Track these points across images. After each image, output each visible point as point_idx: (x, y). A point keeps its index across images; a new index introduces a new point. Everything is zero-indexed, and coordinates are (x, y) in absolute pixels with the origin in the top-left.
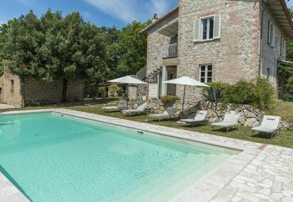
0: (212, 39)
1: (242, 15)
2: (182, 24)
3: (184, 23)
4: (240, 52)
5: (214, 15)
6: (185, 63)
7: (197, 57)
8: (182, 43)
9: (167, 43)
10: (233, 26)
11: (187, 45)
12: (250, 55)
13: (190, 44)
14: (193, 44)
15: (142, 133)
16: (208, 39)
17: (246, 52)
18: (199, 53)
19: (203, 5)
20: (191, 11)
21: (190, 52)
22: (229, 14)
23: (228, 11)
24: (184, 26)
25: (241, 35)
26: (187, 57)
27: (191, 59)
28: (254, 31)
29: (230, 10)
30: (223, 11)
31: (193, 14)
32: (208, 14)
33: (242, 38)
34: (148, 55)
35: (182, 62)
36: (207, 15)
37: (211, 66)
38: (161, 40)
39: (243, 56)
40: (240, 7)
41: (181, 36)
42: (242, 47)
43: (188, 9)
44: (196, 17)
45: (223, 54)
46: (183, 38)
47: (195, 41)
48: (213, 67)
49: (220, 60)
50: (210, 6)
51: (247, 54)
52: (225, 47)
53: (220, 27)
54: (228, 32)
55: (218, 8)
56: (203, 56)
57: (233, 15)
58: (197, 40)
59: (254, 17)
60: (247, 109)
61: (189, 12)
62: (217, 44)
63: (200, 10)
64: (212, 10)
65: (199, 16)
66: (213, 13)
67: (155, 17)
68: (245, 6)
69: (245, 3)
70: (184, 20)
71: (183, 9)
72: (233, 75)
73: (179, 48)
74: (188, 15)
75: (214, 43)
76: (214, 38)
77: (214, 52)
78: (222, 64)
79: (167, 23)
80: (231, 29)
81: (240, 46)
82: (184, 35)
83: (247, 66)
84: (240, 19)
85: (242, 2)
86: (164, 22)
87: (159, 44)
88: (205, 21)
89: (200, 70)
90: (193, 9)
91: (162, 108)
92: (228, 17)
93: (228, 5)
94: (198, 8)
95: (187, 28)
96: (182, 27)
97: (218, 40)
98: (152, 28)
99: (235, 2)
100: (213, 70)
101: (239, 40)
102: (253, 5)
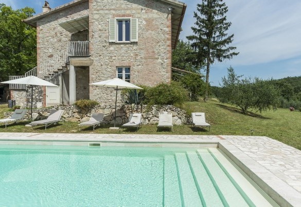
0: (129, 42)
1: (157, 23)
2: (94, 20)
3: (97, 20)
4: (157, 56)
5: (130, 18)
6: (99, 65)
7: (114, 58)
8: (95, 42)
9: (67, 39)
10: (150, 31)
11: (102, 45)
12: (166, 61)
13: (105, 44)
14: (108, 44)
15: (99, 145)
16: (124, 41)
17: (162, 58)
18: (115, 55)
19: (118, 6)
20: (105, 8)
21: (104, 52)
22: (145, 19)
23: (144, 17)
24: (97, 23)
25: (157, 41)
26: (102, 57)
27: (106, 59)
28: (168, 39)
29: (145, 16)
30: (139, 16)
31: (106, 12)
32: (124, 16)
33: (159, 44)
34: (38, 51)
35: (95, 63)
36: (122, 16)
37: (129, 69)
38: (59, 35)
39: (160, 60)
40: (155, 16)
41: (93, 34)
42: (158, 53)
43: (100, 6)
44: (110, 16)
45: (141, 58)
46: (96, 35)
47: (111, 41)
48: (131, 69)
49: (138, 63)
50: (126, 8)
51: (162, 59)
52: (142, 51)
53: (137, 30)
54: (145, 37)
55: (134, 12)
56: (120, 58)
57: (149, 21)
58: (113, 41)
59: (168, 27)
60: (170, 109)
61: (102, 9)
62: (135, 47)
63: (114, 10)
64: (128, 12)
65: (114, 16)
66: (129, 15)
67: (46, 5)
68: (159, 15)
69: (159, 13)
70: (96, 17)
71: (95, 4)
72: (151, 78)
73: (91, 46)
74: (101, 12)
75: (132, 45)
76: (132, 40)
77: (132, 55)
78: (140, 67)
79: (66, 16)
80: (147, 34)
81: (156, 51)
82: (97, 33)
83: (164, 70)
84: (156, 26)
85: (157, 11)
86: (61, 14)
87: (56, 40)
88: (120, 22)
89: (117, 72)
90: (107, 7)
91: (76, 115)
92: (144, 22)
93: (144, 11)
94: (113, 7)
95: (100, 26)
96: (94, 24)
97: (135, 43)
98: (44, 18)
99: (151, 9)
100: (131, 73)
101: (156, 45)
102: (166, 16)
